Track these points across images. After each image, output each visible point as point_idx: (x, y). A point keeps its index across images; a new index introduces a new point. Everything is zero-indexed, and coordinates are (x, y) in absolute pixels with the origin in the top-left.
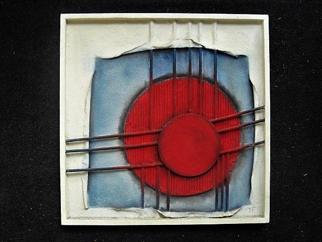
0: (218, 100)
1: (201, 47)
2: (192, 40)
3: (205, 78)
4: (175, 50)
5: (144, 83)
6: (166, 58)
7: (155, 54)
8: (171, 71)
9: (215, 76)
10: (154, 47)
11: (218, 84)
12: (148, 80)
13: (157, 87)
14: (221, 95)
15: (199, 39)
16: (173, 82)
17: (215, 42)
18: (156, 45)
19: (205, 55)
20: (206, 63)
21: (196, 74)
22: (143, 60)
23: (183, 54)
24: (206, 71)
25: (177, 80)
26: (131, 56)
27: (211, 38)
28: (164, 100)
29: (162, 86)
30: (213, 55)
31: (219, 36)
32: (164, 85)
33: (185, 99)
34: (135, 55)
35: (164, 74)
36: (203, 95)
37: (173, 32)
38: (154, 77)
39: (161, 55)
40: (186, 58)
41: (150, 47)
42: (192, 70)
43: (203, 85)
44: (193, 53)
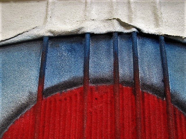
0: (176, 128)
1: (135, 30)
2: (118, 20)
3: (145, 86)
4: (88, 36)
5: (27, 94)
6: (71, 50)
7: (52, 45)
8: (80, 74)
9: (165, 80)
10: (51, 32)
11: (172, 96)
12: (35, 89)
13: (50, 102)
14: (180, 119)
15: (130, 18)
16: (82, 92)
17: (160, 23)
18: (53, 29)
19: (143, 45)
20: (145, 59)
21: (127, 79)
22: (30, 54)
23: (103, 45)
24: (147, 72)
25: (91, 88)
26: (12, 49)
27: (152, 18)
28: (64, 130)
29: (60, 100)
30: (158, 46)
31: (164, 15)
32: (65, 99)
33: (107, 128)
34: (18, 47)
35: (66, 78)
36: (144, 118)
37: (85, 10)
38: (48, 84)
39: (63, 47)
40: (108, 50)
41: (43, 32)
42: (121, 71)
43: (143, 99)
44: (121, 43)
